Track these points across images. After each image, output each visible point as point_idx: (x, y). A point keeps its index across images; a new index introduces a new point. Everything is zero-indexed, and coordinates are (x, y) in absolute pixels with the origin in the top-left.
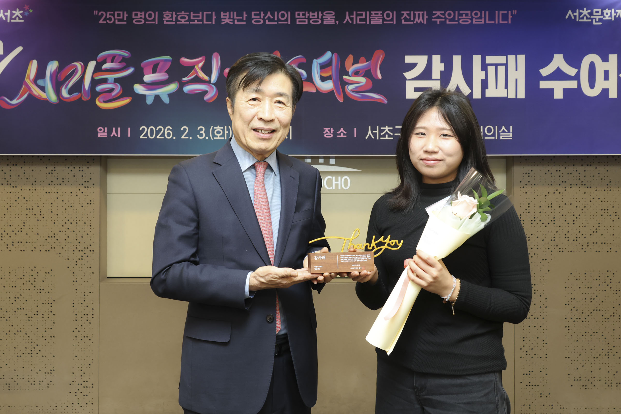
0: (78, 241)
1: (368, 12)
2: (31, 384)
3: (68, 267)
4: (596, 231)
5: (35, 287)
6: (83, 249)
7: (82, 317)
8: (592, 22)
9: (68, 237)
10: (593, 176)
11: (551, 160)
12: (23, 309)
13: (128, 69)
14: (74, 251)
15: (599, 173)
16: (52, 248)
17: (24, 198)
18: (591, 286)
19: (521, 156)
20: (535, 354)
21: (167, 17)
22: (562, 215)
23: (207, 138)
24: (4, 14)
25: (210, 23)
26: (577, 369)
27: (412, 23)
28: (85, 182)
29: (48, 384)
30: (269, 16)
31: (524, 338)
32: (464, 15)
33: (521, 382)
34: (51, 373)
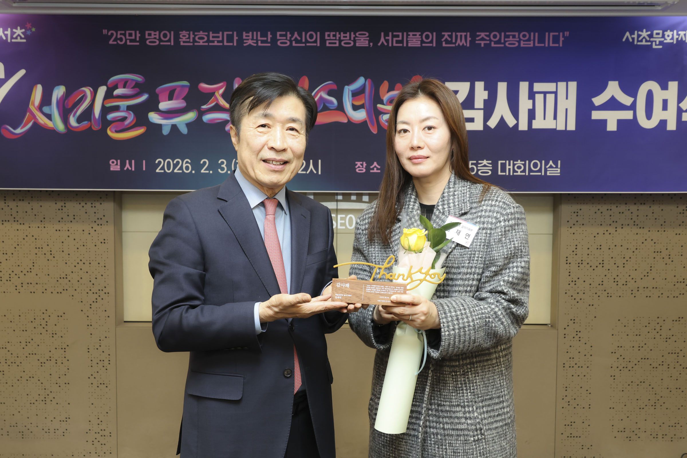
0: (92, 282)
1: (405, 34)
2: (46, 432)
3: (82, 311)
4: (648, 274)
5: (47, 331)
6: (98, 292)
7: (98, 363)
8: (652, 45)
9: (81, 278)
10: (647, 216)
11: (602, 198)
12: (35, 354)
13: (142, 96)
14: (87, 293)
15: (653, 213)
16: (64, 290)
17: (33, 236)
18: (640, 334)
19: (569, 194)
20: (578, 405)
21: (184, 38)
22: (612, 258)
23: (229, 172)
24: (3, 33)
25: (231, 44)
26: (622, 420)
27: (454, 45)
28: (98, 219)
29: (64, 432)
30: (296, 38)
31: (566, 387)
32: (511, 37)
33: (562, 434)
34: (66, 421)
